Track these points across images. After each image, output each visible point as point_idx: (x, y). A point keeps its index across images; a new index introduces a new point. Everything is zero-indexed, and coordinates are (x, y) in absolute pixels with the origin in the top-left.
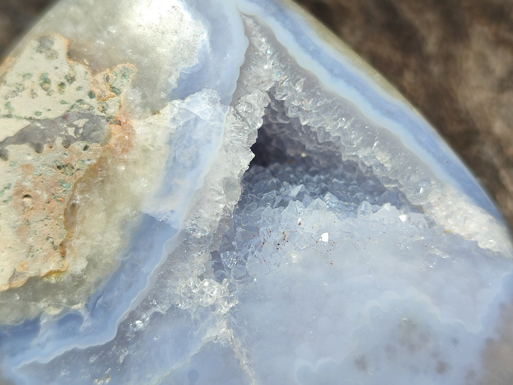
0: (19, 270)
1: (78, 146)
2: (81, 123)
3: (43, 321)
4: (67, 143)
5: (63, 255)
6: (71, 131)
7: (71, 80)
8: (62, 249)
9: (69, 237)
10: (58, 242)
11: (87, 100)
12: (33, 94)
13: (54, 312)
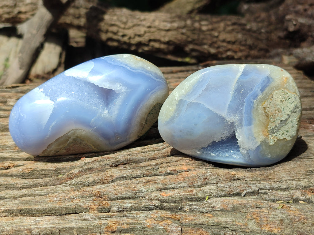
0: (272, 99)
1: (273, 127)
2: (275, 131)
3: (261, 93)
4: (276, 126)
5: (264, 108)
6: (276, 128)
7: (282, 135)
8: (265, 109)
9: (265, 111)
10: (267, 109)
11: (276, 135)
12: (289, 128)
13: (260, 97)
